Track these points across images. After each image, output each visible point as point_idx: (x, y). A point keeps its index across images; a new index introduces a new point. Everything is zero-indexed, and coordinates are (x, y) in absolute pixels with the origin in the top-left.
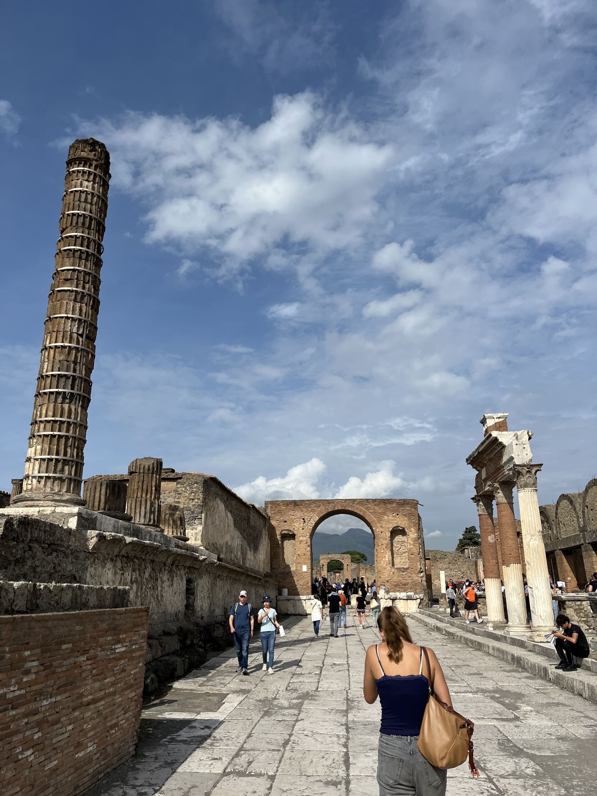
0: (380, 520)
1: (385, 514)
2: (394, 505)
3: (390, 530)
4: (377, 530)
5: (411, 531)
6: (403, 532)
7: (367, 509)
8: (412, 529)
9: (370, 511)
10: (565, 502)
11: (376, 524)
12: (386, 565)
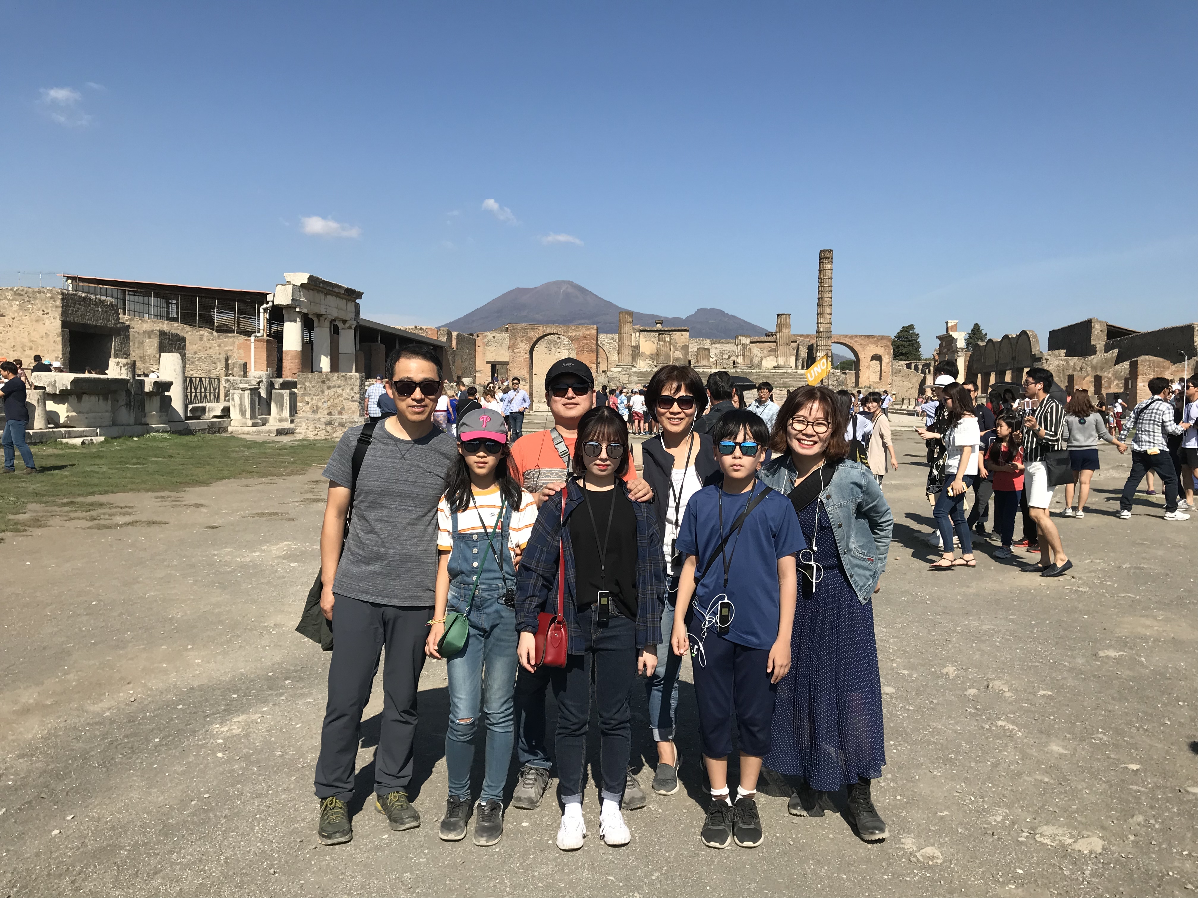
0: (863, 351)
1: (868, 345)
2: (875, 339)
3: (871, 356)
4: (861, 356)
5: (885, 358)
6: (879, 358)
7: (853, 341)
8: (886, 356)
9: (856, 343)
10: (990, 344)
11: (860, 352)
12: (866, 379)
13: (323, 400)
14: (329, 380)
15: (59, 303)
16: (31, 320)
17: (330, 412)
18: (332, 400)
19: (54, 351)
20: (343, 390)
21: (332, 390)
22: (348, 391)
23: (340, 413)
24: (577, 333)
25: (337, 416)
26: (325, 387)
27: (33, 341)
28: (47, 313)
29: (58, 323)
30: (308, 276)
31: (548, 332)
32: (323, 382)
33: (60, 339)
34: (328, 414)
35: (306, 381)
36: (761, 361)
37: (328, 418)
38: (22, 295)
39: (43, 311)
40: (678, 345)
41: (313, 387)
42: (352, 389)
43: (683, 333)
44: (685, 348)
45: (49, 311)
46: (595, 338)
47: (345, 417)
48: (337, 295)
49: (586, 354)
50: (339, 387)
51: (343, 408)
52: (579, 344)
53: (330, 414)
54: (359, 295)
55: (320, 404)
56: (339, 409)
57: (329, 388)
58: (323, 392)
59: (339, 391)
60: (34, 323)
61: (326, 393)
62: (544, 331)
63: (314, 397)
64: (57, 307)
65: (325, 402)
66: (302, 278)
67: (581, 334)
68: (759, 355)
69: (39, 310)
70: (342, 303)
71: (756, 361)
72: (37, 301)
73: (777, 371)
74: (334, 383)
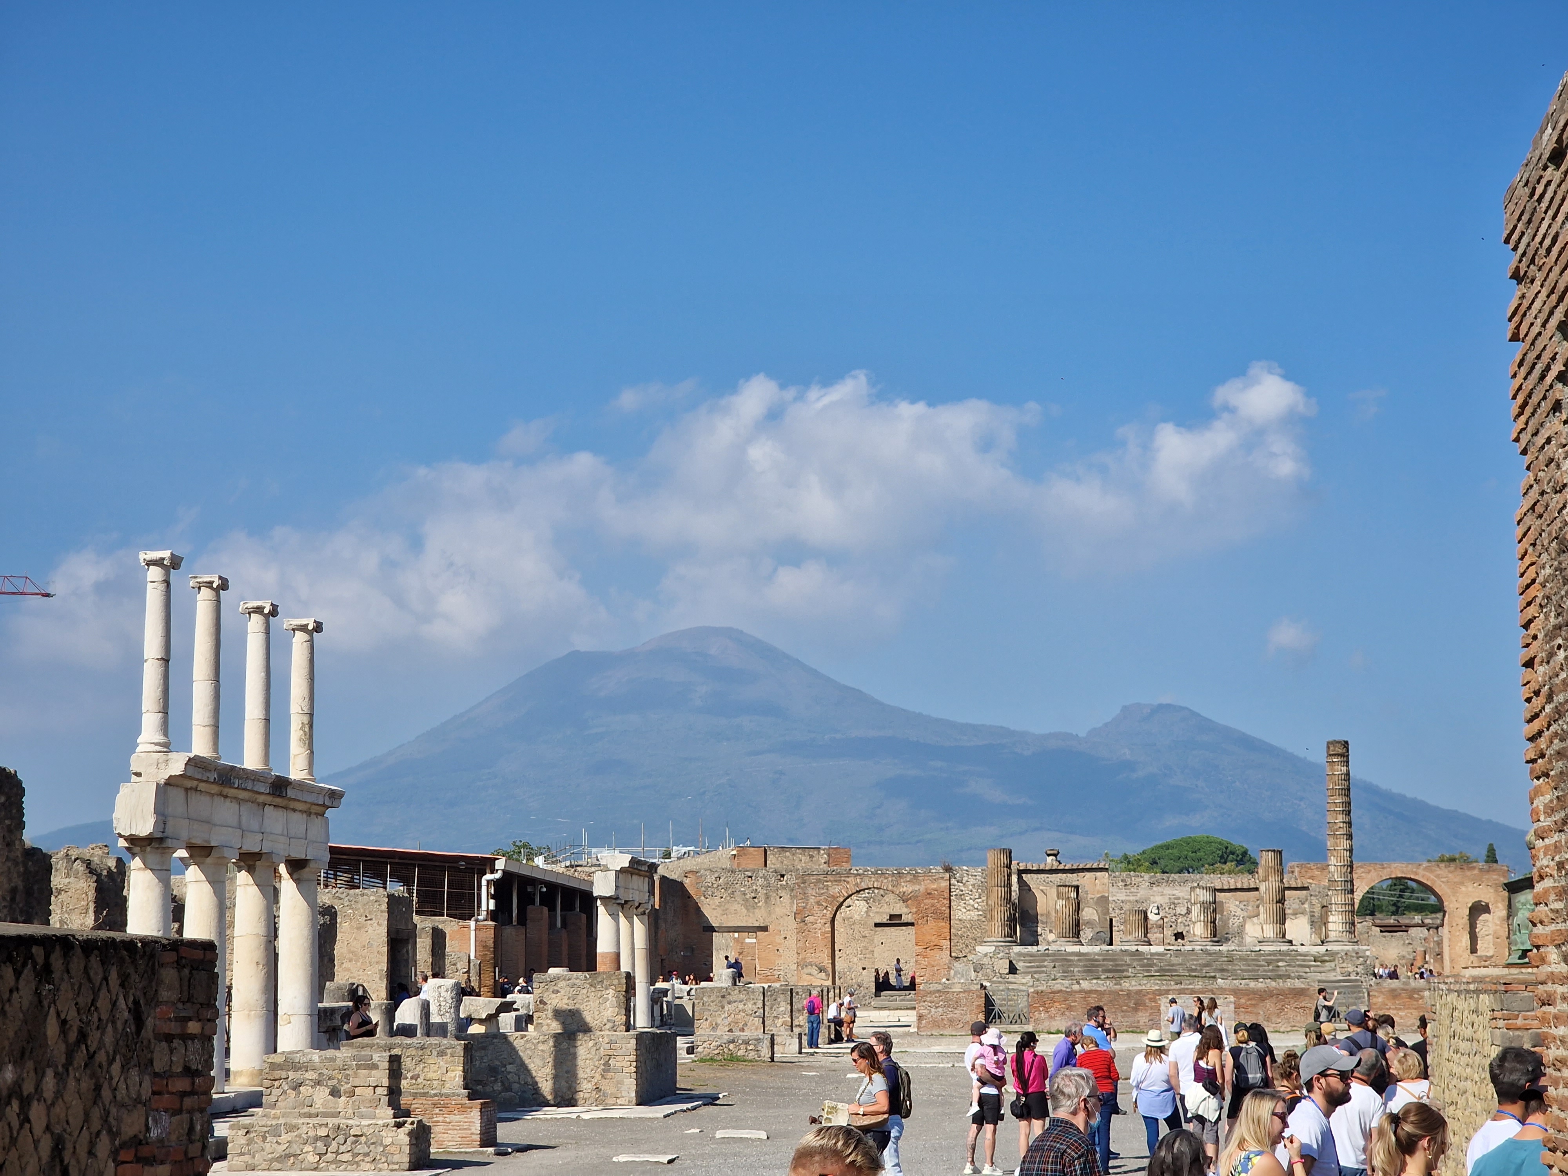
0: (1455, 893)
1: (1462, 883)
2: (1476, 871)
3: (1470, 905)
4: (1451, 906)
5: (1497, 907)
6: (1486, 909)
7: (1438, 876)
8: (1500, 905)
9: (1442, 880)
11: (1450, 897)
12: (1463, 951)
13: (723, 1016)
14: (729, 994)
15: (384, 907)
16: (351, 927)
17: (731, 1029)
18: (733, 1015)
19: (377, 963)
20: (745, 1005)
21: (734, 1004)
22: (750, 1006)
23: (742, 1030)
24: (917, 887)
25: (738, 1033)
26: (725, 1001)
27: (352, 952)
28: (371, 919)
29: (383, 930)
30: (630, 857)
31: (863, 886)
32: (723, 997)
33: (385, 949)
34: (728, 1031)
35: (704, 996)
36: (1242, 926)
37: (730, 1036)
38: (341, 899)
39: (366, 916)
40: (1090, 896)
41: (713, 1002)
42: (755, 1004)
43: (1098, 874)
44: (1103, 901)
45: (373, 917)
46: (946, 895)
47: (747, 1034)
49: (932, 923)
50: (741, 1001)
51: (745, 1024)
52: (918, 907)
53: (730, 1031)
55: (719, 1021)
56: (741, 1025)
57: (729, 1003)
58: (723, 1007)
59: (741, 1006)
60: (355, 930)
61: (726, 1008)
62: (857, 885)
63: (714, 1013)
64: (382, 912)
65: (725, 1018)
66: (623, 860)
67: (922, 888)
68: (1239, 912)
69: (361, 916)
71: (1233, 923)
72: (359, 906)
73: (1262, 948)
74: (735, 998)
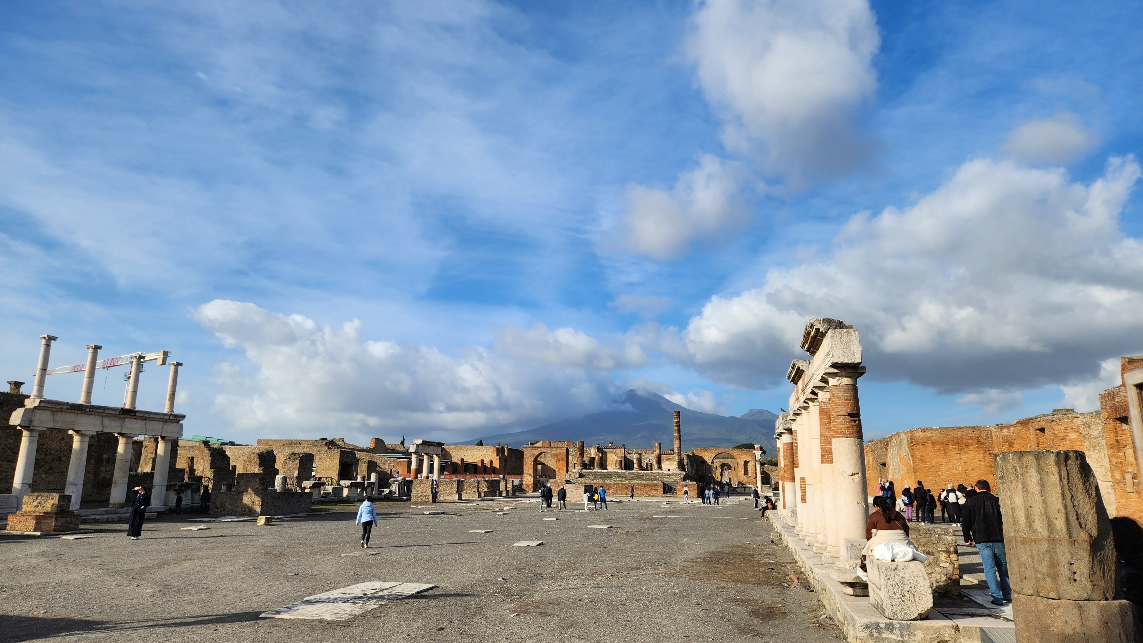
0: (740, 457)
3: (744, 461)
4: (739, 461)
5: (752, 462)
6: (749, 462)
7: (735, 452)
12: (742, 475)
15: (339, 455)
23: (425, 492)
29: (338, 463)
30: (422, 441)
31: (542, 451)
35: (415, 482)
46: (565, 454)
48: (434, 446)
49: (561, 462)
52: (557, 458)
53: (422, 492)
54: (443, 444)
66: (420, 442)
67: (558, 452)
70: (436, 448)
